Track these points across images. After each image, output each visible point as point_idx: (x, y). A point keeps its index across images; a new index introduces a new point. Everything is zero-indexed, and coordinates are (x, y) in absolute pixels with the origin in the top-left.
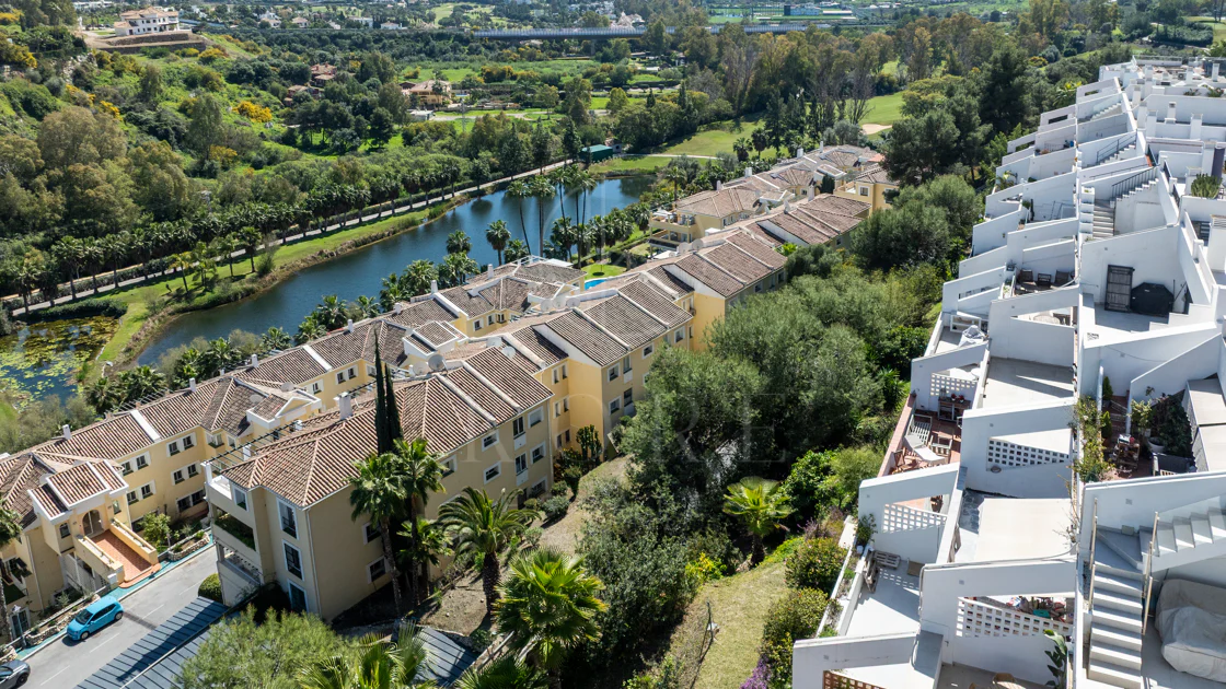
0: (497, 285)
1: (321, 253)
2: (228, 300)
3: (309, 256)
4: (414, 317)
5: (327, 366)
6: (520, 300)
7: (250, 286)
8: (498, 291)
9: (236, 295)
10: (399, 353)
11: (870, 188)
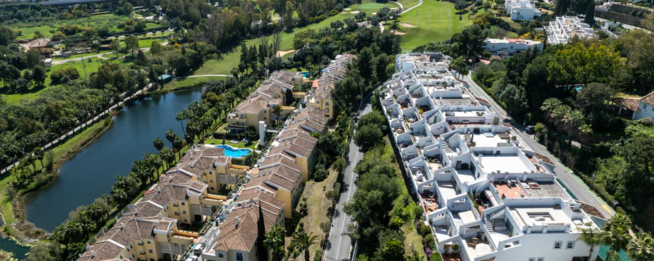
0: (198, 162)
1: (69, 152)
2: (44, 184)
3: (64, 155)
4: (177, 181)
5: (162, 207)
6: (211, 165)
7: (49, 175)
8: (200, 163)
9: (46, 180)
10: (185, 196)
11: (320, 100)
